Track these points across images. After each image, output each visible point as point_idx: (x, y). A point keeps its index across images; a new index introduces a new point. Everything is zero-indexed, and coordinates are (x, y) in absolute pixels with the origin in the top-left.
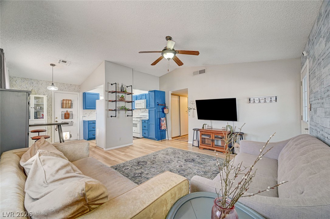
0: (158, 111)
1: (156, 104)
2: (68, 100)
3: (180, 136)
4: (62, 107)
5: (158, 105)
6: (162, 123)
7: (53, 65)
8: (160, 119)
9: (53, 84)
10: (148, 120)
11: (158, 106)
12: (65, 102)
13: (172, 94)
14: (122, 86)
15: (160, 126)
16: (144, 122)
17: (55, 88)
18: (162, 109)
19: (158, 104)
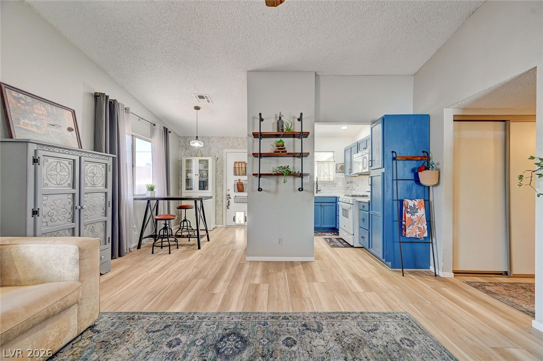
0: (395, 178)
1: (389, 156)
2: (241, 162)
3: (506, 273)
4: (235, 174)
5: (394, 159)
6: (408, 215)
7: (197, 108)
8: (401, 202)
9: (197, 137)
10: (369, 203)
11: (394, 162)
12: (237, 166)
13: (458, 119)
14: (280, 118)
15: (401, 224)
16: (361, 207)
17: (200, 144)
18: (413, 170)
19: (394, 156)
